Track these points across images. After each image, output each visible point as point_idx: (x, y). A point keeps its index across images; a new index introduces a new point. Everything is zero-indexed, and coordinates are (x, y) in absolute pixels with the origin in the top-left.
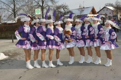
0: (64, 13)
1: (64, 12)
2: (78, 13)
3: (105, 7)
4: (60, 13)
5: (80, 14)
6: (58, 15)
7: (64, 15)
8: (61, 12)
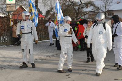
0: (80, 5)
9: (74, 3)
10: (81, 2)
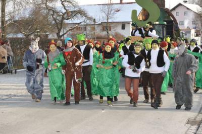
0: (64, 14)
1: (64, 11)
2: (101, 18)
3: (180, 5)
4: (51, 12)
5: (106, 21)
6: (45, 17)
7: (63, 18)
8: (55, 11)
9: (53, 11)
10: (65, 9)
